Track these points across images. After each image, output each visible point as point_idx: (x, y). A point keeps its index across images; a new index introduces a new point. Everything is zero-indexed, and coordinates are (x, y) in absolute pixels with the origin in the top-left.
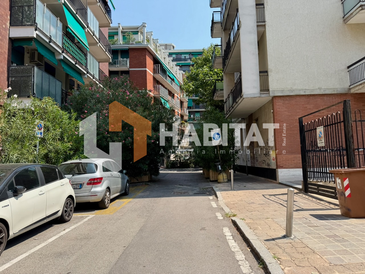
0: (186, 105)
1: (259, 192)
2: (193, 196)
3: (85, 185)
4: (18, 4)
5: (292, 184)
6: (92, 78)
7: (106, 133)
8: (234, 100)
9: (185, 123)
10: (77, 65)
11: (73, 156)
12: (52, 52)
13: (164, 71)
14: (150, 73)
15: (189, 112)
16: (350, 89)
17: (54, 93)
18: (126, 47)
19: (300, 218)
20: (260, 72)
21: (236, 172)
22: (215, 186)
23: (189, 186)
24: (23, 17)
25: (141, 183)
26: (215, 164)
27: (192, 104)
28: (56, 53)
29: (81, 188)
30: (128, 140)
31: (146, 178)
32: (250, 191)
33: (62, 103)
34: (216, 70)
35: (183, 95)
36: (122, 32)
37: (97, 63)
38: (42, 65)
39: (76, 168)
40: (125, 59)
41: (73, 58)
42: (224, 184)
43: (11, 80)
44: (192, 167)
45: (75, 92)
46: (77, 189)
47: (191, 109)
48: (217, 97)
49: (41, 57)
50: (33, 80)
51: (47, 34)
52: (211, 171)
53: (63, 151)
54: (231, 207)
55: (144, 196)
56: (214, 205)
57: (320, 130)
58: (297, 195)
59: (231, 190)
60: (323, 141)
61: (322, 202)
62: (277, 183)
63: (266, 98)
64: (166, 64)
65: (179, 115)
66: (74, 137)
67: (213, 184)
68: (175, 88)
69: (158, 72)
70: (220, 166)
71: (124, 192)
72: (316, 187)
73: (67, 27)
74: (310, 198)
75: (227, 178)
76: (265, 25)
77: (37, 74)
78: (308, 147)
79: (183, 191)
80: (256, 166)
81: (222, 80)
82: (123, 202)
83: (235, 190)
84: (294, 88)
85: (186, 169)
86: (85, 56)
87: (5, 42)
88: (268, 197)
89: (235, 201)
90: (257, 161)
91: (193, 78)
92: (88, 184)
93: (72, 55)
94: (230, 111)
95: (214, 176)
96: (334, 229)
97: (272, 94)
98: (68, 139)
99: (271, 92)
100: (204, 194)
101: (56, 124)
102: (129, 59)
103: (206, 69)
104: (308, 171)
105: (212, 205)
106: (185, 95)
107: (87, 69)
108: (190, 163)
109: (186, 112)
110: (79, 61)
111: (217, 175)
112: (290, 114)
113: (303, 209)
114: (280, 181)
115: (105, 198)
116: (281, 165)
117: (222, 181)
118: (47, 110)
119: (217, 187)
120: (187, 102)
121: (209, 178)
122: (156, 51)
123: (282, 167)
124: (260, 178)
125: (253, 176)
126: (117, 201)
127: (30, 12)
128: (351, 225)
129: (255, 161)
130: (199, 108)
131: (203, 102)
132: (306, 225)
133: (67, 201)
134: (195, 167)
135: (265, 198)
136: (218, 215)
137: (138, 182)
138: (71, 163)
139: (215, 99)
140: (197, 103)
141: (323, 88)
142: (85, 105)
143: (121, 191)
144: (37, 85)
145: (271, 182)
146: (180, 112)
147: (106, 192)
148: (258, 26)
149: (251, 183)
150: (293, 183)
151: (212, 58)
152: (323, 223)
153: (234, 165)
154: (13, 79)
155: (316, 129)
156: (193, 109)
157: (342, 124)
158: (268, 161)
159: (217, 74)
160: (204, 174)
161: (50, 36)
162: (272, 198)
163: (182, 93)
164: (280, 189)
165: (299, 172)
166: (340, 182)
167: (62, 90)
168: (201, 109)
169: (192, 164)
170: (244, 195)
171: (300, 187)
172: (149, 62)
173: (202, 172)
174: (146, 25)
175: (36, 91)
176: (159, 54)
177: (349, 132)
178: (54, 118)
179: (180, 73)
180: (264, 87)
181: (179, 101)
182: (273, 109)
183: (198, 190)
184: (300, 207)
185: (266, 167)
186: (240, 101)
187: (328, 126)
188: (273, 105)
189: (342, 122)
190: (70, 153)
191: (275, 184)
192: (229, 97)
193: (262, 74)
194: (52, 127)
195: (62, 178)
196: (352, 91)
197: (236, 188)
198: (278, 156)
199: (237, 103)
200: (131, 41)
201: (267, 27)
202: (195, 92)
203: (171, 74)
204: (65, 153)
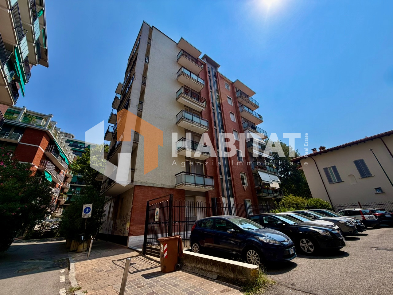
0: (70, 180)
1: (110, 258)
5: (136, 248)
9: (63, 195)
13: (57, 152)
14: (41, 150)
15: (71, 186)
16: (176, 186)
18: (25, 125)
19: (134, 280)
21: (98, 240)
22: (72, 257)
23: (43, 259)
26: (80, 235)
27: (76, 180)
32: (103, 258)
35: (70, 172)
36: (25, 113)
40: (18, 134)
42: (82, 253)
44: (57, 237)
47: (74, 184)
48: (98, 178)
52: (73, 241)
54: (79, 279)
56: (63, 279)
57: (157, 210)
58: (137, 258)
59: (87, 259)
60: (158, 218)
61: (152, 262)
62: (126, 248)
64: (61, 147)
65: (59, 188)
67: (71, 255)
68: (64, 166)
69: (51, 151)
70: (83, 236)
72: (150, 250)
74: (146, 259)
75: (87, 247)
76: (138, 143)
78: (150, 221)
79: (32, 267)
80: (115, 234)
83: (90, 259)
84: (148, 182)
85: (49, 239)
88: (116, 262)
89: (85, 271)
90: (117, 230)
94: (104, 191)
95: (75, 246)
96: (154, 286)
99: (134, 182)
100: (57, 267)
102: (22, 135)
104: (147, 238)
105: (60, 280)
106: (71, 172)
108: (56, 233)
109: (68, 186)
111: (78, 244)
112: (143, 197)
114: (129, 246)
116: (132, 234)
117: (81, 250)
119: (74, 258)
120: (72, 178)
121: (69, 248)
122: (55, 136)
123: (132, 235)
125: (111, 242)
129: (115, 230)
130: (81, 184)
131: (85, 180)
132: (136, 287)
134: (60, 237)
135: (113, 264)
136: (61, 292)
139: (96, 180)
140: (80, 181)
141: (163, 184)
145: (123, 247)
146: (61, 186)
148: (134, 142)
149: (106, 250)
150: (138, 247)
152: (148, 281)
153: (98, 234)
155: (155, 209)
156: (75, 184)
157: (168, 208)
158: (124, 230)
160: (66, 243)
162: (119, 263)
163: (69, 170)
164: (127, 254)
165: (142, 238)
166: (162, 247)
168: (83, 185)
169: (58, 234)
170: (96, 263)
171: (141, 250)
172: (45, 142)
173: (65, 241)
174: (53, 116)
176: (57, 138)
177: (171, 213)
179: (72, 156)
181: (63, 176)
182: (134, 193)
183: (52, 263)
184: (137, 269)
185: (122, 235)
186: (113, 185)
187: (161, 208)
188: (134, 191)
189: (168, 206)
191: (124, 249)
192: (106, 181)
196: (177, 188)
197: (91, 256)
198: (131, 226)
199: (110, 186)
200: (31, 123)
201: (139, 144)
202: (81, 171)
203: (63, 155)
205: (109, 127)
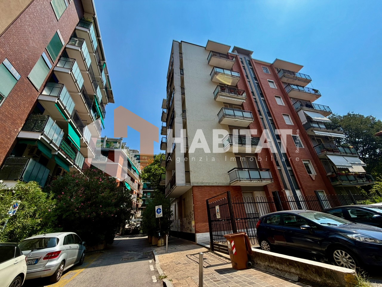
0: (142, 187)
1: (184, 253)
2: (137, 261)
3: (42, 260)
4: (34, 118)
6: (77, 168)
7: (76, 209)
8: (171, 187)
9: (139, 200)
10: (67, 159)
11: (39, 231)
12: (50, 149)
13: (130, 166)
16: (230, 183)
17: (41, 178)
18: (108, 149)
19: (209, 274)
20: (186, 172)
21: (171, 236)
22: (155, 251)
23: (136, 251)
24: (34, 126)
25: (97, 252)
26: (157, 231)
27: (146, 187)
28: (53, 150)
29: (36, 263)
30: (93, 215)
31: (101, 247)
32: (178, 252)
33: (46, 184)
34: (162, 167)
35: (141, 181)
36: (106, 141)
37: (84, 158)
38: (38, 157)
39: (38, 243)
41: (66, 154)
42: (161, 248)
43: (4, 167)
44: (141, 234)
45: (60, 178)
46: (31, 264)
47: (145, 190)
48: (162, 183)
49: (39, 152)
50: (25, 168)
51: (50, 138)
52: (153, 237)
53: (30, 227)
54: (164, 269)
55: (96, 264)
56: (152, 268)
57: (217, 208)
58: (207, 254)
59: (166, 253)
60: (219, 215)
61: (222, 258)
62: (196, 244)
63: (189, 187)
65: (136, 194)
66: (46, 214)
67: (153, 249)
68: (136, 176)
70: (159, 233)
71: (78, 262)
72: (218, 247)
73: (68, 135)
74: (215, 255)
75: (164, 242)
77: (31, 164)
78: (212, 219)
79: (130, 257)
80: (183, 232)
81: (165, 173)
82: (75, 273)
83: (168, 253)
84: (203, 181)
85: (136, 235)
86: (75, 153)
87: (12, 140)
88: (189, 256)
89: (167, 263)
90: (184, 227)
91: (147, 171)
92: (45, 258)
93: (65, 152)
94: (168, 193)
95: (155, 241)
96: (229, 282)
97: (192, 185)
98: (39, 215)
99: (191, 183)
100: (146, 258)
101: (33, 203)
103: (156, 166)
104: (213, 235)
105: (151, 269)
107: (75, 161)
108: (140, 230)
109: (142, 192)
110: (70, 157)
111: (157, 240)
112: (202, 197)
113: (211, 265)
114: (197, 243)
115: (58, 272)
116: (198, 231)
117: (160, 245)
118: (29, 191)
119: (156, 251)
120: (143, 185)
121: (151, 243)
123: (199, 232)
124: (186, 240)
126: (70, 272)
127: (42, 124)
128: (238, 276)
130: (150, 189)
131: (152, 186)
132: (212, 281)
133: (16, 280)
134: (143, 233)
135: (187, 258)
136: (153, 278)
137: (95, 251)
138: (34, 239)
139: (160, 185)
140: (149, 187)
141: (218, 182)
142: (64, 188)
143: (77, 261)
144: (27, 171)
145: (192, 243)
146: (137, 192)
147: (60, 265)
149: (179, 245)
150: (205, 244)
151: (160, 160)
152: (222, 277)
153: (170, 231)
154: (7, 166)
155: (215, 207)
157: (228, 205)
158: (190, 228)
159: (163, 169)
160: (148, 239)
161: (52, 139)
162: (192, 257)
163: (140, 179)
164: (197, 249)
165: (208, 235)
166: (230, 244)
167: (49, 175)
168: (152, 190)
170: (174, 257)
171: (209, 246)
172: (121, 159)
173: (147, 237)
175: (25, 176)
177: (231, 210)
178: (33, 198)
179: (140, 167)
180: (188, 180)
181: (137, 184)
182: (193, 194)
183: (142, 255)
184: (209, 264)
185: (189, 232)
186: (174, 188)
187: (221, 205)
188: (193, 191)
189: (227, 203)
190: (37, 228)
191: (194, 245)
192: (168, 185)
193: (186, 173)
194: (28, 206)
195: (18, 254)
196: (231, 185)
197: (169, 250)
198: (196, 224)
199: (173, 189)
202: (148, 179)
203: (134, 168)
204: (32, 229)
205: (162, 138)
